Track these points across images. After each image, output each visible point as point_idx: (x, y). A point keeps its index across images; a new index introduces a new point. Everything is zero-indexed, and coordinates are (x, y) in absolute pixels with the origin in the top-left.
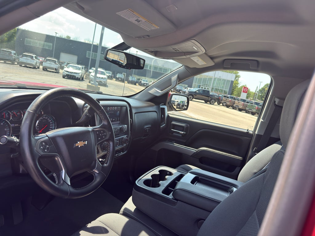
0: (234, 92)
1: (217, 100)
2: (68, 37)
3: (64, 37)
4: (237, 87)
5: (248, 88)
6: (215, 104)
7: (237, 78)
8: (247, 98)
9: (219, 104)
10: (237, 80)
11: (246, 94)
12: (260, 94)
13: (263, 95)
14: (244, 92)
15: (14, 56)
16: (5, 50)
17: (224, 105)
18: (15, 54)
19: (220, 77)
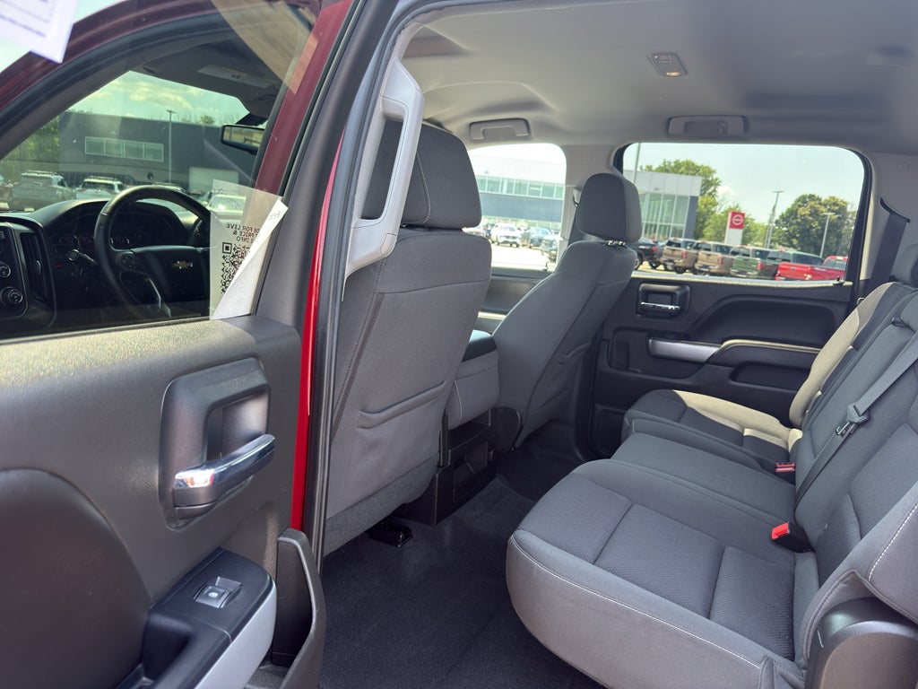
0: (705, 230)
1: (646, 255)
2: (208, 120)
3: (193, 121)
4: (713, 213)
5: (743, 215)
6: (641, 268)
7: (713, 188)
8: (745, 242)
9: (654, 268)
10: (710, 194)
11: (740, 232)
12: (785, 229)
13: (794, 231)
14: (732, 226)
15: (61, 190)
16: (32, 174)
17: (669, 268)
18: (61, 183)
19: (657, 189)
